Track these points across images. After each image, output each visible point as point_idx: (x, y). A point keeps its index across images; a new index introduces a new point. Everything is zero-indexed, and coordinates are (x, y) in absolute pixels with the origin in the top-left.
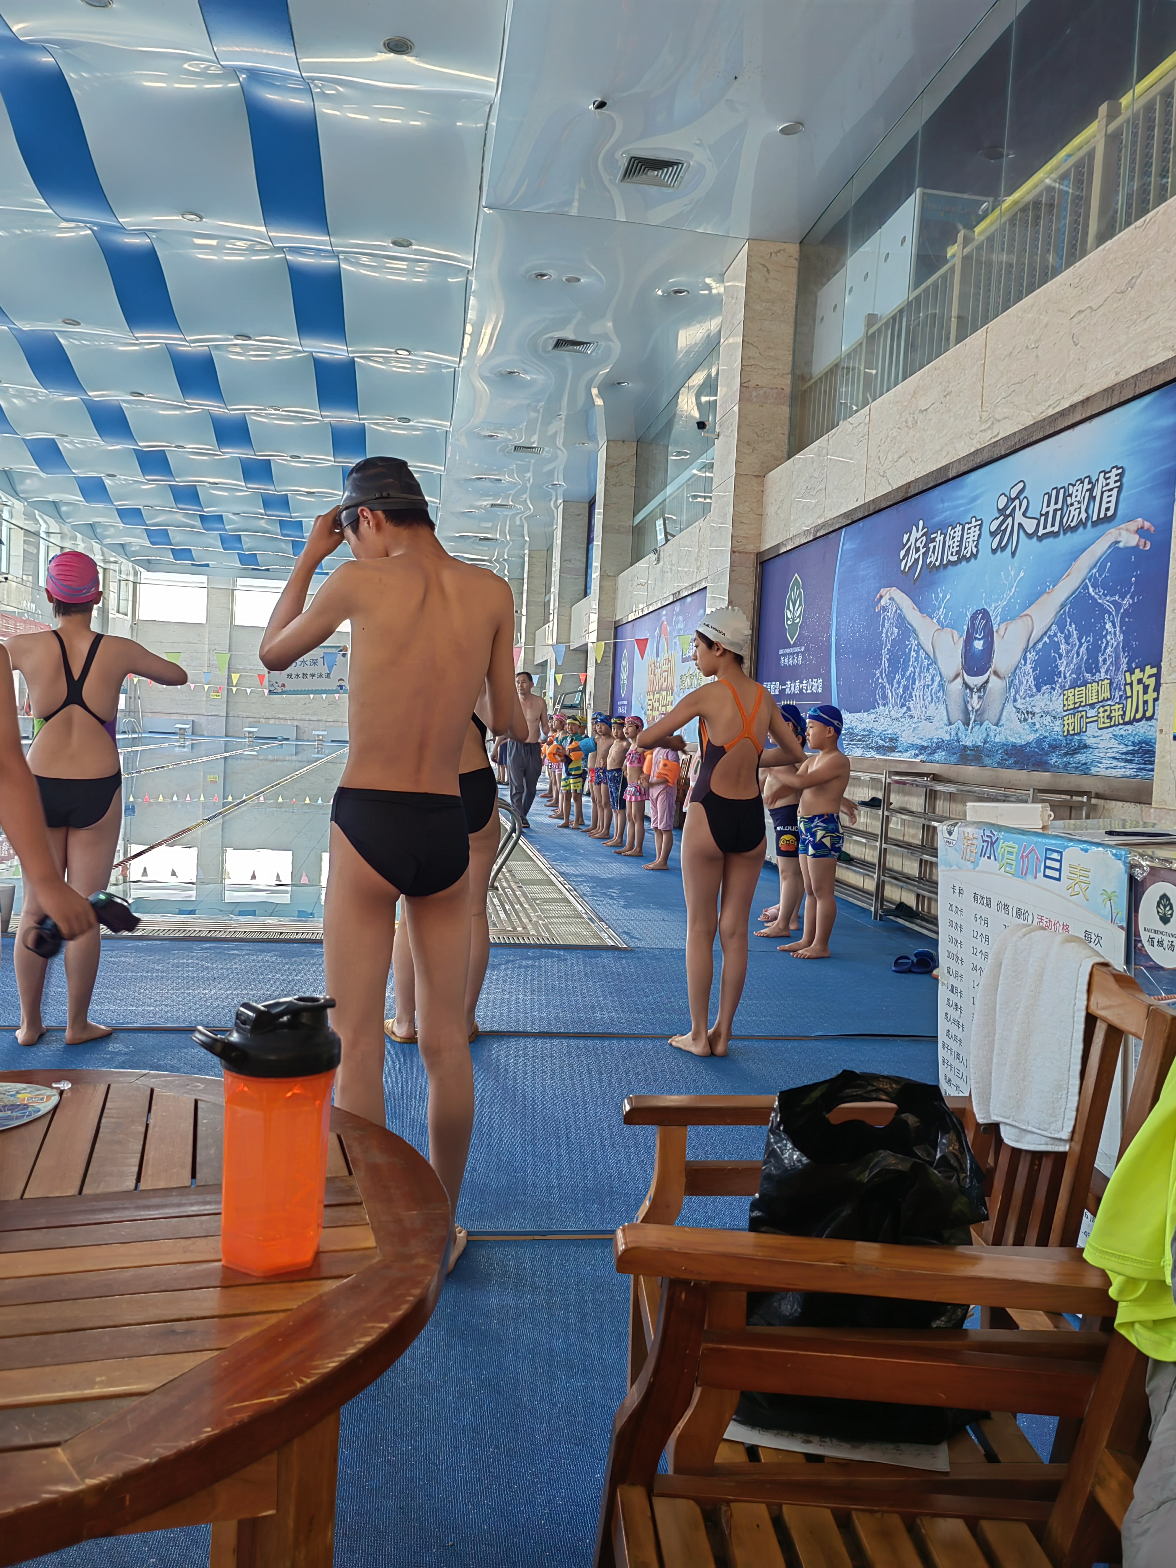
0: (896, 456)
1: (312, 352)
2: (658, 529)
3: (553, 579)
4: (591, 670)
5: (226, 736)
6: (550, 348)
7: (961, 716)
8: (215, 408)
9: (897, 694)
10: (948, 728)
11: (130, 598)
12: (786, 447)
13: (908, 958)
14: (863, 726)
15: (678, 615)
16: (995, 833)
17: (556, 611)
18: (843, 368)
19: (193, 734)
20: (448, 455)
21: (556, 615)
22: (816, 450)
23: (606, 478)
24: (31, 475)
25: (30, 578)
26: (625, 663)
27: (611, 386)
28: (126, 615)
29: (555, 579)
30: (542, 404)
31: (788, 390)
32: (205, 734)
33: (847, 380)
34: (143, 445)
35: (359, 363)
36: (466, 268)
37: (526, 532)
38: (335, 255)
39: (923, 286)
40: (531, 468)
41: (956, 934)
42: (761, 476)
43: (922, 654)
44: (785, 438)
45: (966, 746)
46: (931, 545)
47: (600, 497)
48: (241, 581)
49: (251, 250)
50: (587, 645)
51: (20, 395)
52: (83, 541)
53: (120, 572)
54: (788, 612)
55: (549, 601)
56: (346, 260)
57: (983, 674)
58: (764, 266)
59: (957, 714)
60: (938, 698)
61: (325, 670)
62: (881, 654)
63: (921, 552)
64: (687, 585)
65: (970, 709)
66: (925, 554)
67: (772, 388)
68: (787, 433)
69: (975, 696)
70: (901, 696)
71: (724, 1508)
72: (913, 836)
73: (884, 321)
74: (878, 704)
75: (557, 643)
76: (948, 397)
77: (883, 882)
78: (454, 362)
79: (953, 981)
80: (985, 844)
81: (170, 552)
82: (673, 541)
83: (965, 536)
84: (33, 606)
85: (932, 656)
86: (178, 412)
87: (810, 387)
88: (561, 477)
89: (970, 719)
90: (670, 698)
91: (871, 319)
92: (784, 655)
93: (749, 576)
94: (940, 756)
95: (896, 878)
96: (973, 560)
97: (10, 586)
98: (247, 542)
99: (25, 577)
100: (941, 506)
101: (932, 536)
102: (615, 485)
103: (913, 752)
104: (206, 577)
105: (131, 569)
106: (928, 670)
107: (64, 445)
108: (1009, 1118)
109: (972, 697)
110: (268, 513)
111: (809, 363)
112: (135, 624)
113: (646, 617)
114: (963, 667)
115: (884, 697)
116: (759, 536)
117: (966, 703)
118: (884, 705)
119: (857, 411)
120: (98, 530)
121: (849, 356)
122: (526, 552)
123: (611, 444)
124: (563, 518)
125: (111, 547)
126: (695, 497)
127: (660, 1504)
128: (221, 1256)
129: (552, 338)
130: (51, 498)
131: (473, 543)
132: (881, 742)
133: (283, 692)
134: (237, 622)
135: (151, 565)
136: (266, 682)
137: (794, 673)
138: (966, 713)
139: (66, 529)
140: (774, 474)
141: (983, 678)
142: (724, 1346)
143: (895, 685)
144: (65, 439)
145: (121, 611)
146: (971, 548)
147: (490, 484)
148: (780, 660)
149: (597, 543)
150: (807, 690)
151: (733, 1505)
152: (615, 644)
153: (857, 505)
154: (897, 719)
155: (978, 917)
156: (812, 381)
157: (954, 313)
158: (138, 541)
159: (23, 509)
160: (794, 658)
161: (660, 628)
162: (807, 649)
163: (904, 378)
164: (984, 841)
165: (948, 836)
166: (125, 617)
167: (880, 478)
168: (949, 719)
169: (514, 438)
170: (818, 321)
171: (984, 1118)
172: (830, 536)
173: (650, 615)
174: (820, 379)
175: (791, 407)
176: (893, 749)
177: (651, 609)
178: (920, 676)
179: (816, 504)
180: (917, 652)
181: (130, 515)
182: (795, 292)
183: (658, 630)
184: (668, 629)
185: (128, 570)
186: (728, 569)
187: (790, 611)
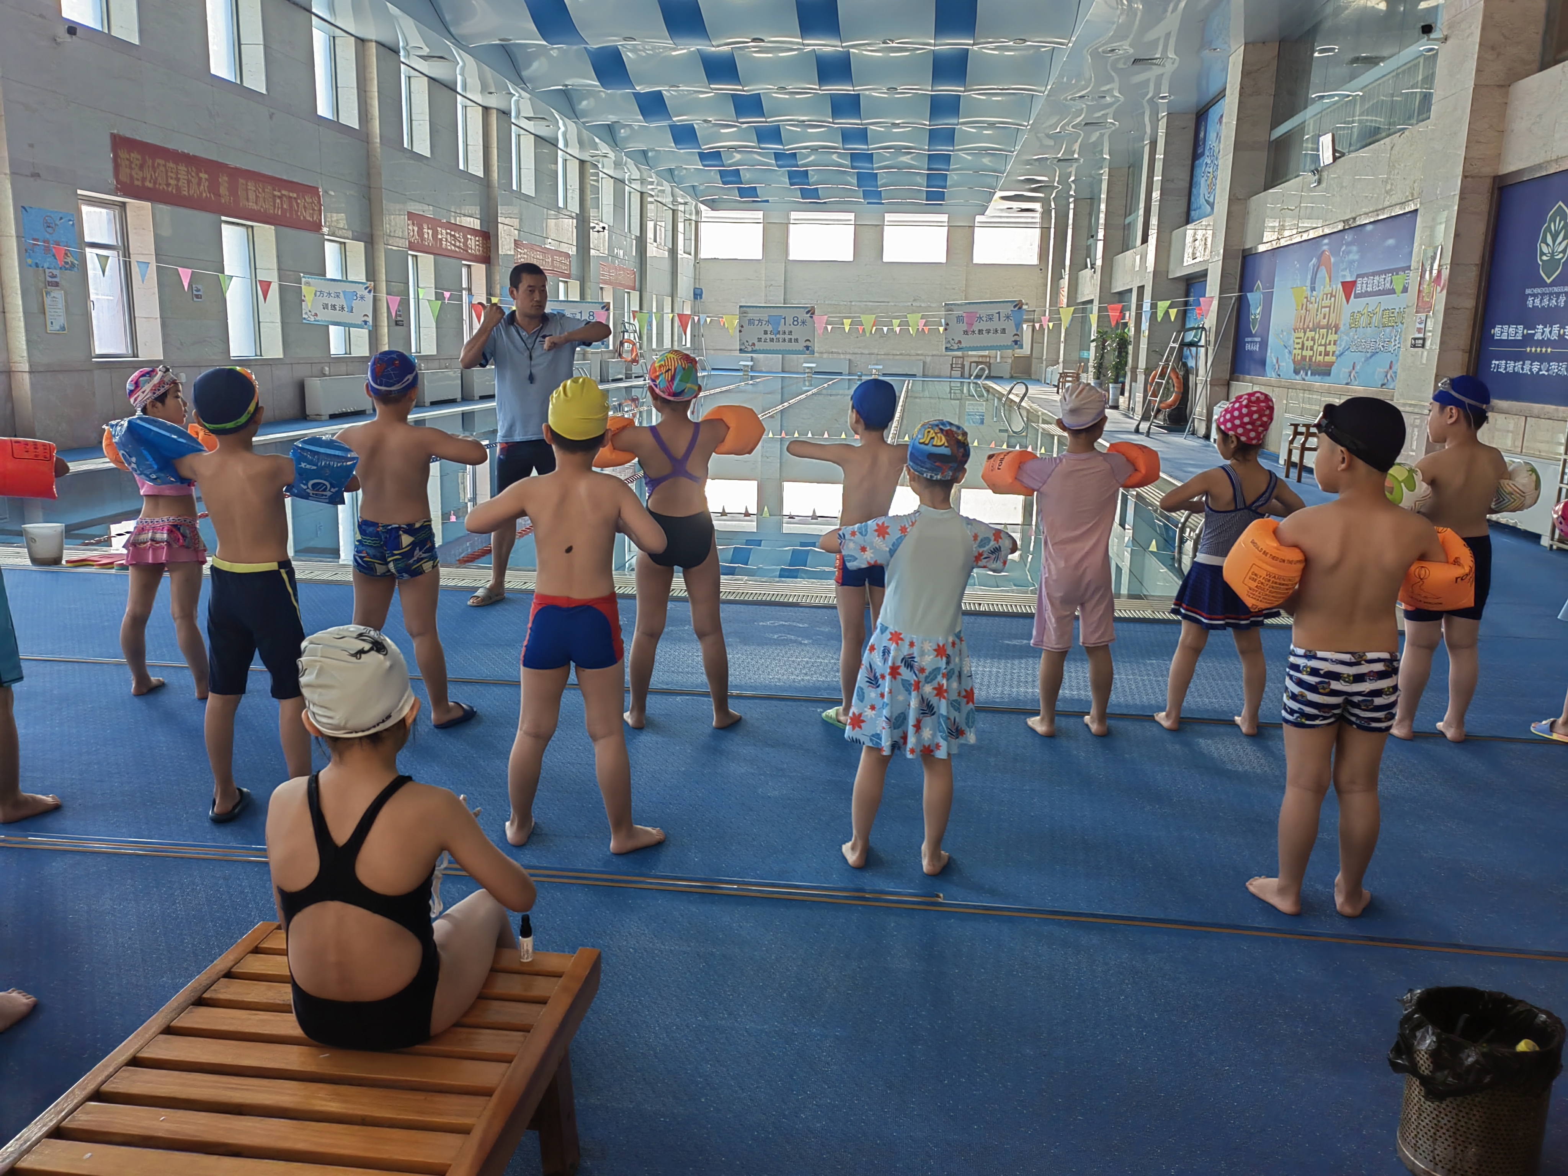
2: (1321, 145)
5: (783, 371)
11: (693, 238)
15: (1349, 244)
20: (1053, 75)
23: (1242, 88)
24: (634, 126)
25: (620, 225)
28: (690, 254)
29: (1150, 201)
42: (1506, 84)
44: (1538, 38)
47: (1231, 109)
48: (794, 215)
50: (1204, 272)
53: (686, 212)
54: (1544, 246)
81: (737, 191)
84: (621, 251)
90: (1332, 337)
92: (1534, 295)
93: (1482, 203)
97: (604, 235)
98: (813, 177)
102: (1255, 95)
104: (762, 212)
105: (694, 208)
110: (845, 146)
112: (697, 261)
113: (1296, 245)
116: (1499, 157)
120: (677, 174)
122: (1105, 170)
123: (1253, 46)
124: (1166, 133)
134: (791, 258)
135: (713, 204)
137: (1550, 316)
145: (687, 250)
148: (1526, 300)
152: (1243, 274)
158: (711, 181)
160: (1550, 300)
161: (1320, 259)
166: (690, 256)
173: (1305, 244)
177: (1306, 237)
181: (711, 158)
183: (1314, 260)
184: (1332, 260)
185: (691, 210)
186: (1457, 197)
187: (1548, 245)
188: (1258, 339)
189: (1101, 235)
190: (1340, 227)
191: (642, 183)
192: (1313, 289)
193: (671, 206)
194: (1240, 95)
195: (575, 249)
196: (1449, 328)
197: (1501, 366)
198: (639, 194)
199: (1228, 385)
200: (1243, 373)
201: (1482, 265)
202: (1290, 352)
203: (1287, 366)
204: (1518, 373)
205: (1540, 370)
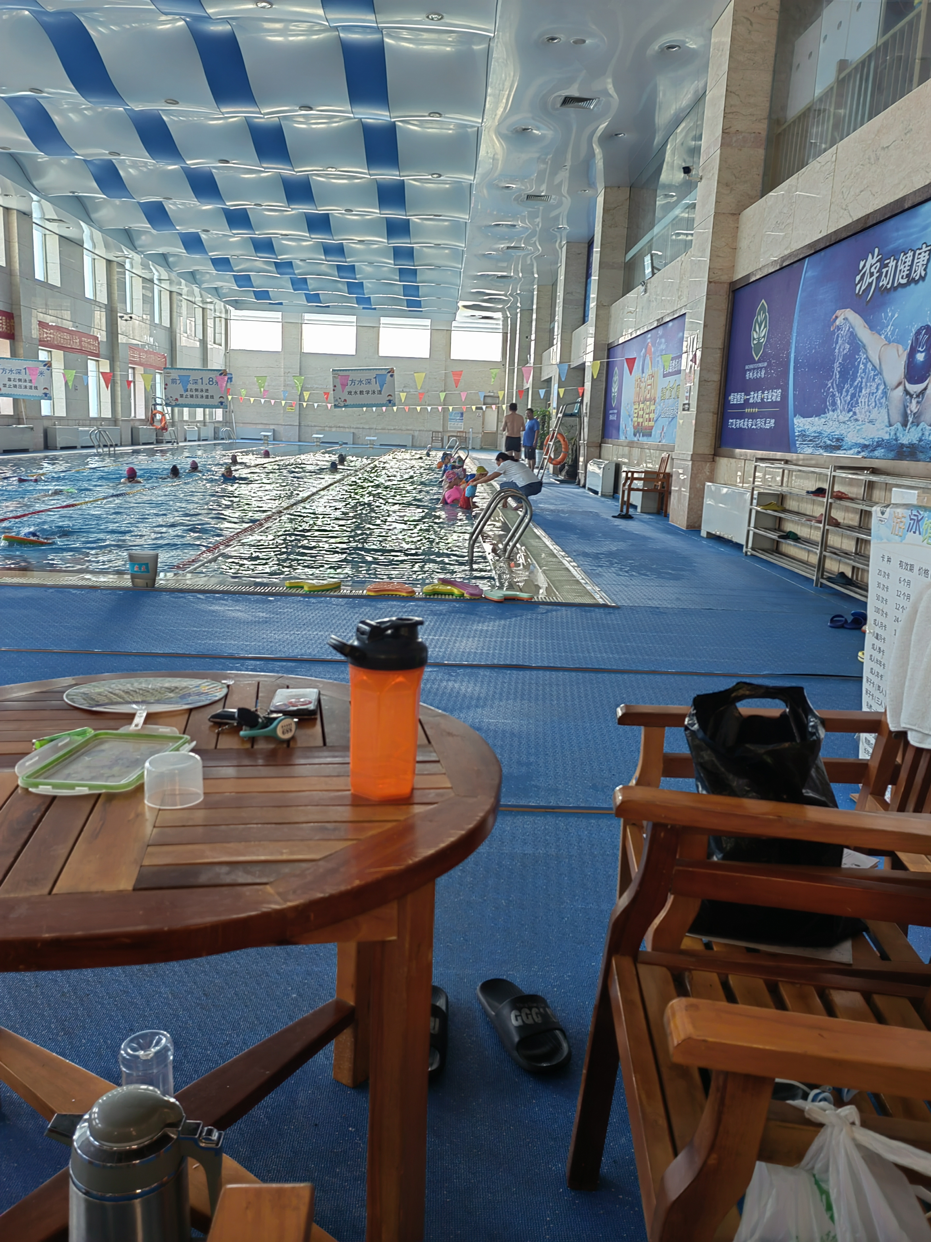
0: (858, 191)
1: (361, 119)
2: (646, 263)
3: (557, 309)
4: (588, 385)
5: (299, 441)
6: (559, 105)
7: (900, 419)
8: (286, 171)
9: (845, 401)
10: (888, 429)
11: (223, 332)
12: (760, 186)
13: (842, 617)
14: (814, 429)
15: (661, 337)
16: (922, 513)
17: (559, 336)
18: (815, 110)
19: (274, 440)
20: (472, 205)
21: (559, 339)
22: (786, 188)
23: (603, 221)
24: (145, 232)
25: (149, 317)
26: (616, 378)
27: (609, 137)
28: (221, 345)
29: (559, 309)
30: (550, 156)
31: (764, 134)
32: (284, 439)
33: (818, 122)
34: (230, 204)
35: (399, 126)
36: (488, 36)
37: (535, 270)
38: (379, 30)
39: (891, 32)
40: (540, 214)
41: (883, 594)
42: (736, 214)
43: (870, 366)
44: (760, 179)
45: (902, 445)
46: (884, 270)
47: (598, 238)
48: (307, 316)
49: (311, 32)
50: (584, 364)
51: (134, 165)
52: (186, 286)
53: (215, 311)
54: (755, 333)
55: (554, 328)
56: (390, 36)
57: (922, 382)
58: (748, 19)
59: (896, 416)
60: (881, 403)
61: (377, 388)
62: (833, 368)
63: (874, 277)
64: (668, 312)
65: (909, 412)
66: (878, 279)
67: (750, 133)
68: (761, 173)
69: (914, 402)
70: (849, 403)
71: (687, 974)
72: (852, 520)
73: (854, 66)
74: (828, 410)
75: (560, 362)
76: (908, 135)
77: (825, 556)
78: (478, 123)
79: (878, 630)
80: (912, 522)
81: (252, 294)
82: (658, 274)
83: (916, 261)
84: (152, 339)
85: (878, 367)
86: (254, 176)
87: (785, 130)
88: (565, 221)
89: (908, 421)
90: (652, 407)
91: (843, 64)
92: (749, 370)
93: (723, 303)
94: (879, 452)
95: (835, 553)
96: (921, 282)
97: (134, 324)
98: (311, 284)
99: (144, 316)
100: (895, 234)
101: (886, 262)
102: (610, 227)
103: (856, 450)
104: (281, 313)
105: (223, 308)
106: (874, 379)
107: (170, 207)
108: (915, 725)
109: (911, 402)
110: (328, 259)
111: (784, 108)
112: (228, 352)
113: (634, 340)
114: (905, 377)
115: (834, 404)
116: (733, 267)
117: (905, 407)
118: (833, 411)
119: (825, 150)
120: (198, 277)
121: (821, 100)
122: (535, 286)
123: (608, 190)
124: (567, 257)
125: (207, 290)
126: (679, 234)
127: (643, 969)
128: (350, 788)
129: (560, 96)
130: (161, 250)
131: (491, 280)
132: (829, 442)
133: (345, 406)
134: (305, 350)
135: (238, 305)
136: (331, 397)
137: (758, 385)
138: (905, 416)
139: (174, 276)
140: (749, 211)
141: (922, 386)
142: (691, 869)
143: (844, 393)
144: (170, 201)
145: (217, 342)
146: (920, 271)
147: (506, 230)
148: (746, 374)
149: (595, 278)
150: (767, 399)
151: (694, 972)
152: (608, 363)
153: (820, 236)
154: (844, 423)
155: (902, 579)
156: (786, 124)
157: (919, 55)
158: (228, 284)
159: (140, 260)
160: (757, 373)
161: (646, 349)
162: (770, 365)
163: (870, 118)
164: (911, 519)
165: (881, 515)
166: (220, 347)
167: (842, 211)
168: (889, 421)
169: (527, 188)
170: (794, 68)
171: (895, 727)
172: (795, 265)
173: (638, 338)
174: (794, 122)
175: (766, 149)
176: (838, 448)
177: (639, 333)
178: (866, 385)
179: (785, 236)
180: (865, 365)
181: (222, 263)
182: (774, 41)
183: (644, 350)
184: (653, 350)
185: (221, 309)
186: (705, 297)
187: (756, 332)
188: (616, 411)
189: (533, 337)
190: (655, 325)
191: (170, 283)
192: (643, 372)
193: (201, 305)
194: (603, 226)
195: (104, 333)
196: (703, 395)
197: (735, 423)
198: (168, 292)
199: (600, 446)
200: (609, 438)
201: (724, 349)
202: (632, 420)
203: (630, 430)
204: (741, 428)
205: (752, 425)
